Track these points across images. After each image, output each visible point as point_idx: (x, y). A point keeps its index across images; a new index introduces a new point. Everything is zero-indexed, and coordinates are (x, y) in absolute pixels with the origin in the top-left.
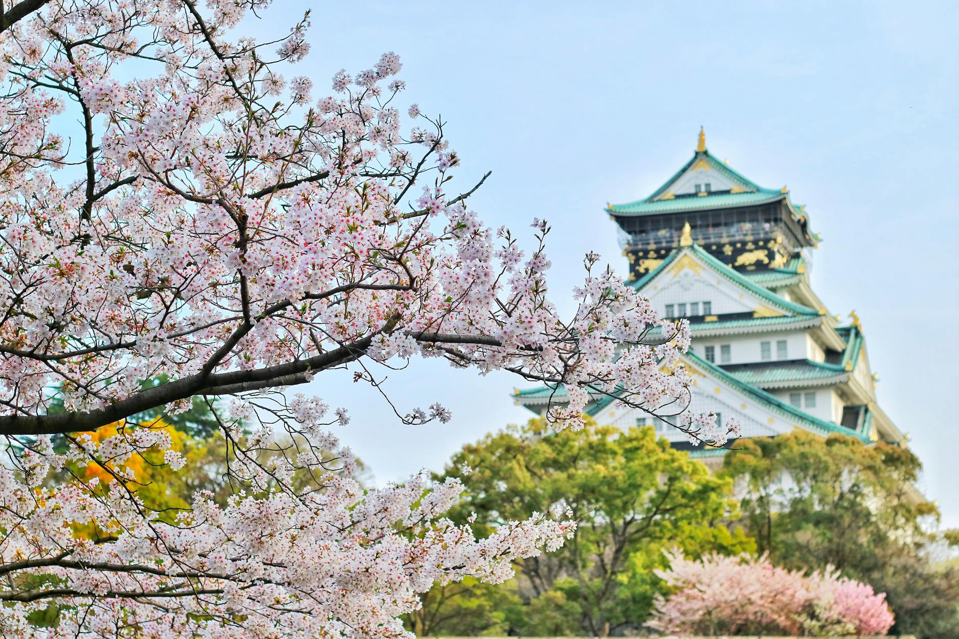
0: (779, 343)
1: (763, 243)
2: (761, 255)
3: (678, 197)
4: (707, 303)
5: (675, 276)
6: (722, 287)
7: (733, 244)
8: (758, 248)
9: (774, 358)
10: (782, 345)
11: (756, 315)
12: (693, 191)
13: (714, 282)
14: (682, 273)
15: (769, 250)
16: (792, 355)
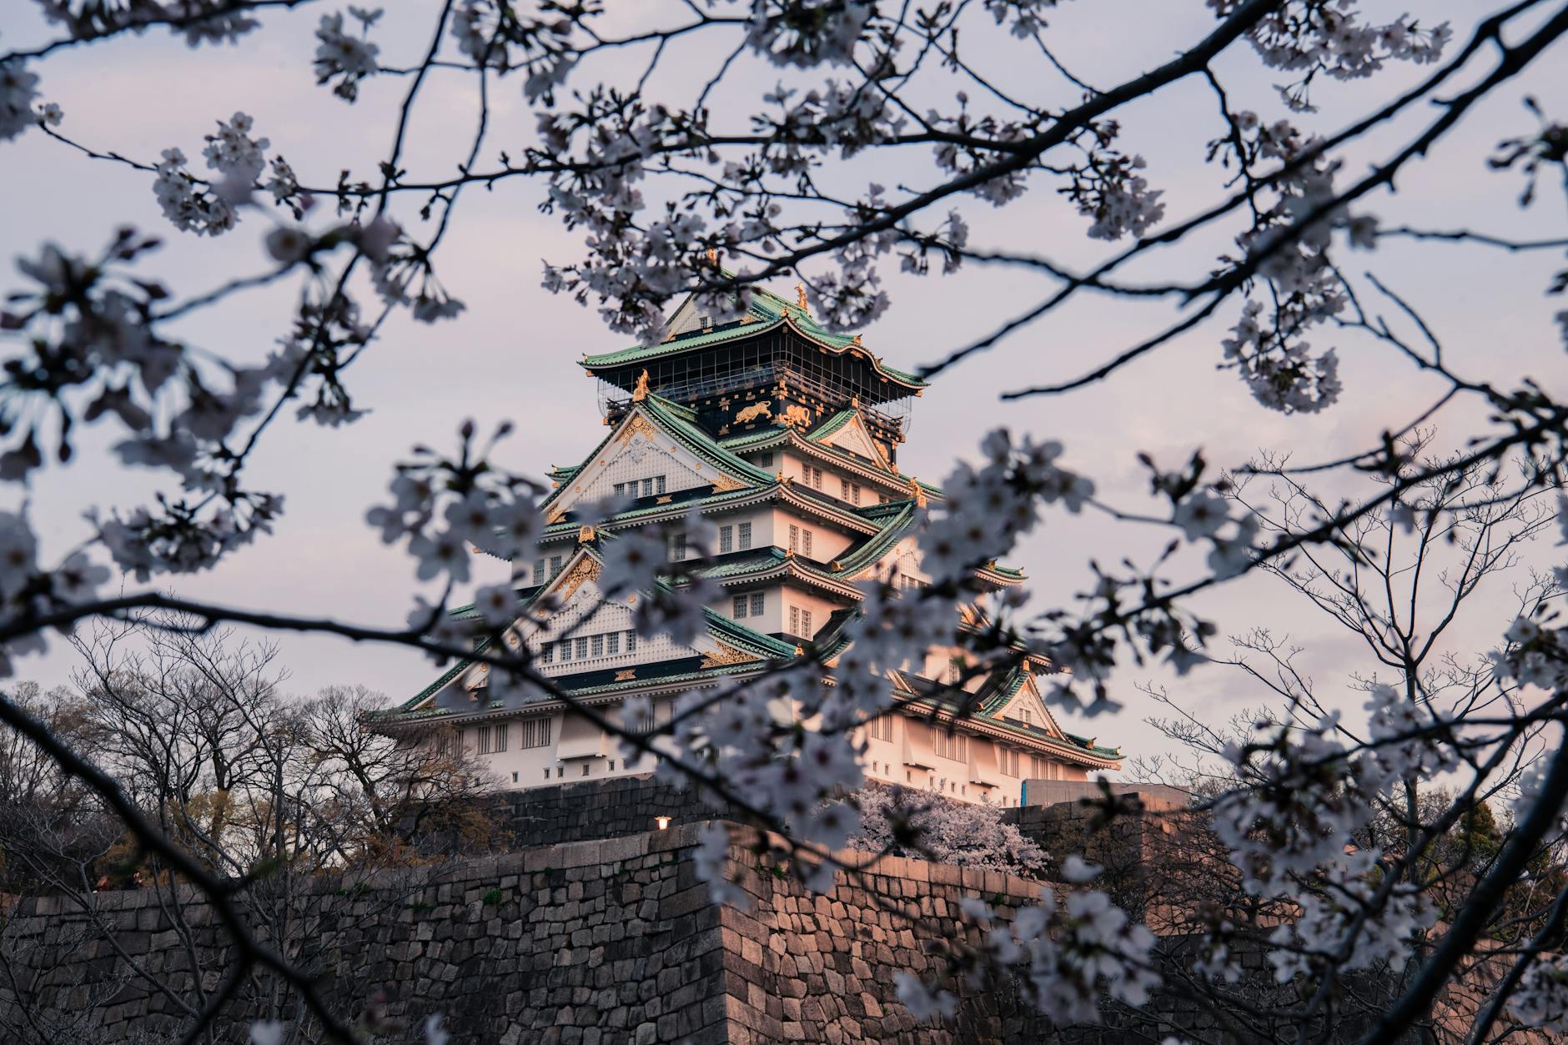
0: (741, 526)
1: (764, 392)
2: (762, 408)
3: (680, 337)
4: (662, 478)
5: (625, 445)
6: (677, 455)
7: (729, 395)
8: (758, 400)
9: (736, 548)
10: (745, 530)
11: (716, 491)
12: (698, 326)
13: (669, 450)
14: (632, 440)
15: (772, 398)
16: (756, 543)
